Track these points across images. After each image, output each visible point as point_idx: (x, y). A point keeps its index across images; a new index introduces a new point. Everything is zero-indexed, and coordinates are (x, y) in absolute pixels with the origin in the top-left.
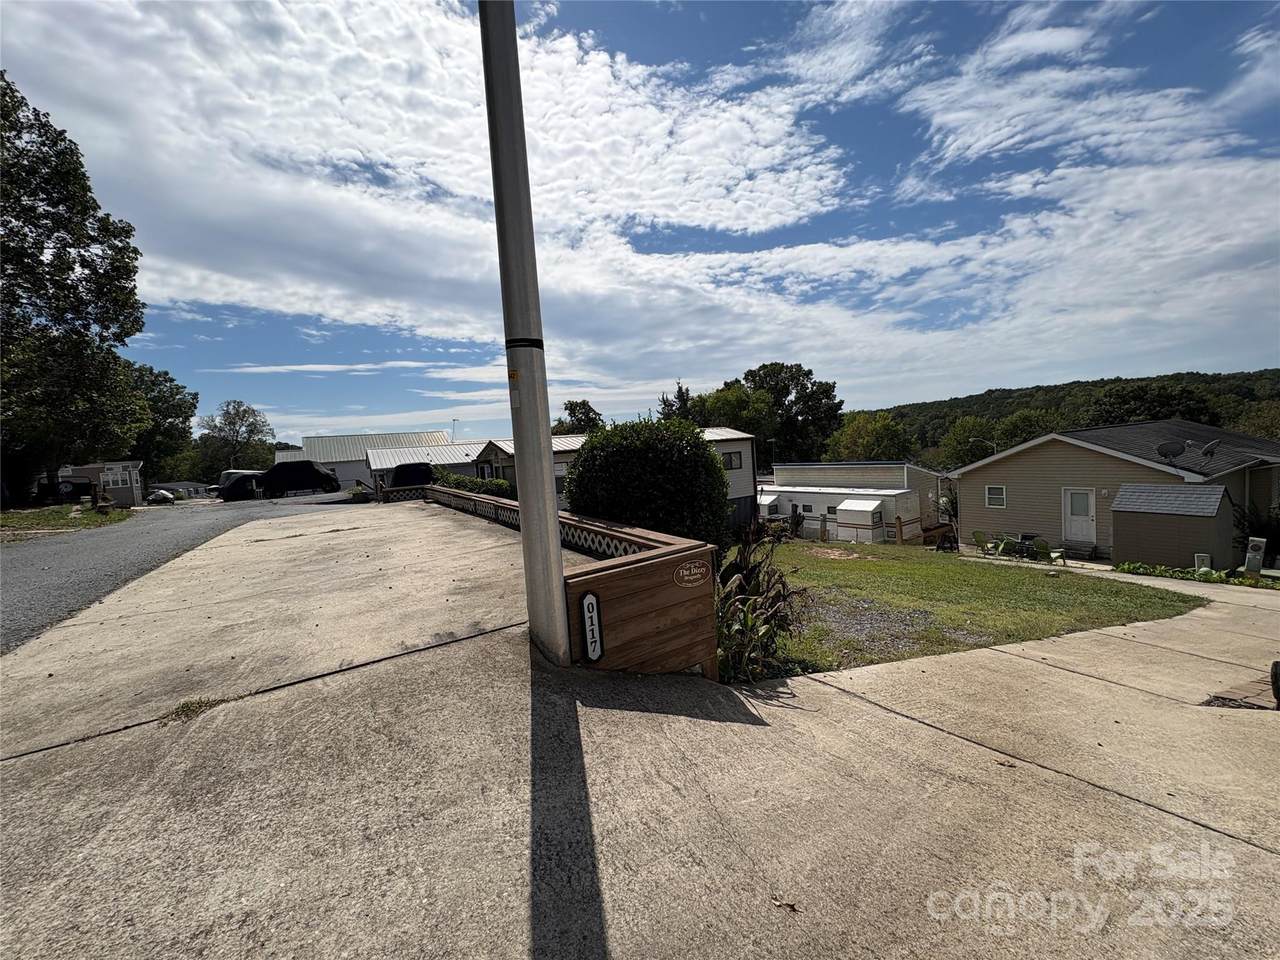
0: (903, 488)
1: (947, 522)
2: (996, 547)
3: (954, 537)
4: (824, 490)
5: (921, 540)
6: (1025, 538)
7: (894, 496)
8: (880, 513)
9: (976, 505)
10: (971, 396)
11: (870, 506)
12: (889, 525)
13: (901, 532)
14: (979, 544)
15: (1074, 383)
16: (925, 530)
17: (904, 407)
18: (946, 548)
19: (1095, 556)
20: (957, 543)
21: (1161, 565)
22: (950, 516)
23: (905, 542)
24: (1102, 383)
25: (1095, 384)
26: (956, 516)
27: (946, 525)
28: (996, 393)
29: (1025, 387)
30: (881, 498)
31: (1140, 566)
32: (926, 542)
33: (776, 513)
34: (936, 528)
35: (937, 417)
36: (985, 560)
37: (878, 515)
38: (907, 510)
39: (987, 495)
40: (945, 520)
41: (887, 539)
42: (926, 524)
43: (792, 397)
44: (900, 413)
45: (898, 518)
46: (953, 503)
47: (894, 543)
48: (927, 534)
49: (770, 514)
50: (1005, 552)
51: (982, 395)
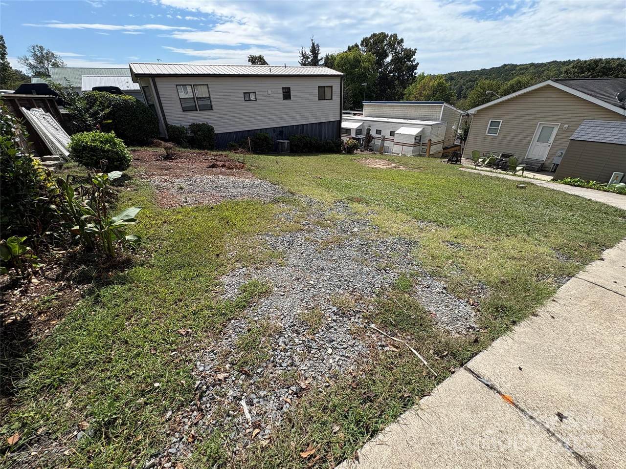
0: (438, 120)
1: (459, 144)
2: (483, 162)
3: (460, 153)
4: (390, 120)
5: (441, 154)
6: (503, 156)
7: (431, 125)
8: (421, 136)
9: (480, 134)
10: (493, 68)
11: (415, 131)
12: (424, 145)
13: (430, 150)
14: (474, 159)
15: (553, 62)
16: (444, 149)
17: (454, 73)
18: (453, 161)
19: (541, 169)
20: (461, 157)
21: (593, 180)
22: (462, 140)
23: (431, 156)
24: (569, 62)
25: (564, 63)
26: (465, 140)
27: (458, 146)
28: (507, 67)
29: (525, 64)
30: (423, 127)
31: (579, 181)
32: (443, 157)
33: (361, 134)
34: (452, 147)
35: (471, 81)
36: (476, 171)
37: (419, 138)
38: (437, 135)
39: (489, 127)
40: (458, 142)
41: (421, 153)
42: (445, 145)
43: (389, 59)
44: (451, 77)
45: (430, 140)
46: (466, 132)
47: (424, 156)
48: (446, 151)
49: (356, 135)
50: (489, 165)
51: (499, 67)
